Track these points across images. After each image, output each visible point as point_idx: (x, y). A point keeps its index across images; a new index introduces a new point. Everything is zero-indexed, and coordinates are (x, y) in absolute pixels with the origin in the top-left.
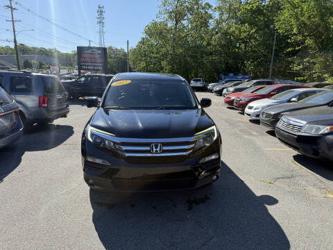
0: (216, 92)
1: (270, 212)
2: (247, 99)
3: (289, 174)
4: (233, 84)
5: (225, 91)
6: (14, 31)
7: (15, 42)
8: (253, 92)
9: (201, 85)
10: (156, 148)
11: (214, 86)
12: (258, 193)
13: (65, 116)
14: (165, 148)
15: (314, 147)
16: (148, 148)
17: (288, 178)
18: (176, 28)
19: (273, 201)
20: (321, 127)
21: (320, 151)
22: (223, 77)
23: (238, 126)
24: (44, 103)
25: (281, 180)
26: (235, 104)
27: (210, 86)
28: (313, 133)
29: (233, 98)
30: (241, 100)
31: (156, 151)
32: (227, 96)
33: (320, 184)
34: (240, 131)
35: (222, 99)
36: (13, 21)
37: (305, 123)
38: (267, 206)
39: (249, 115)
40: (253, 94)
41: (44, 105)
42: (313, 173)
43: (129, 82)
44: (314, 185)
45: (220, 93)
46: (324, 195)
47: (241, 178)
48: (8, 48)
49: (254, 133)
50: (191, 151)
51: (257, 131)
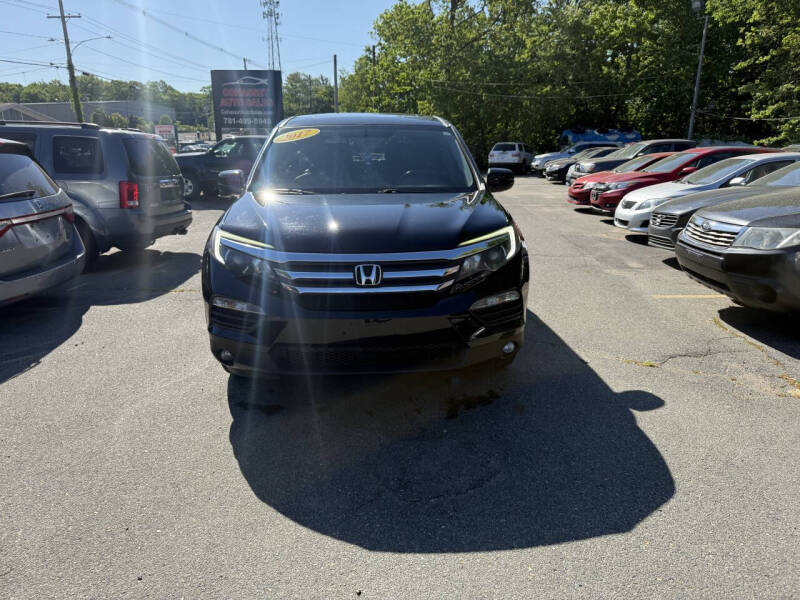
0: (551, 174)
1: (641, 424)
2: (622, 186)
3: (701, 347)
4: (594, 153)
5: (572, 171)
6: (67, 42)
7: (71, 67)
8: (638, 170)
9: (516, 160)
10: (368, 274)
11: (547, 160)
12: (618, 386)
13: (183, 232)
14: (388, 275)
15: (765, 281)
16: (349, 276)
17: (696, 355)
18: (453, 17)
19: (652, 402)
20: (783, 231)
21: (778, 291)
22: (570, 138)
23: (597, 249)
24: (131, 198)
25: (679, 360)
26: (592, 200)
27: (538, 160)
28: (763, 248)
29: (589, 185)
30: (608, 189)
31: (368, 281)
32: (574, 182)
33: (773, 368)
34: (601, 259)
35: (563, 191)
36: (63, 17)
37: (745, 223)
38: (636, 413)
39: (625, 223)
40: (641, 173)
41: (131, 203)
42: (759, 344)
43: (315, 132)
44: (759, 370)
45: (560, 177)
46: (778, 391)
47: (583, 356)
48: (56, 87)
49: (633, 264)
50: (451, 282)
51: (639, 259)
